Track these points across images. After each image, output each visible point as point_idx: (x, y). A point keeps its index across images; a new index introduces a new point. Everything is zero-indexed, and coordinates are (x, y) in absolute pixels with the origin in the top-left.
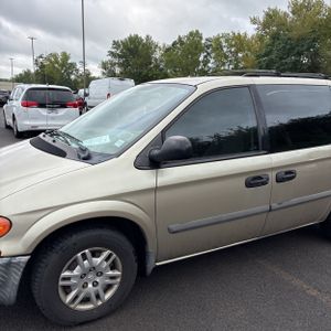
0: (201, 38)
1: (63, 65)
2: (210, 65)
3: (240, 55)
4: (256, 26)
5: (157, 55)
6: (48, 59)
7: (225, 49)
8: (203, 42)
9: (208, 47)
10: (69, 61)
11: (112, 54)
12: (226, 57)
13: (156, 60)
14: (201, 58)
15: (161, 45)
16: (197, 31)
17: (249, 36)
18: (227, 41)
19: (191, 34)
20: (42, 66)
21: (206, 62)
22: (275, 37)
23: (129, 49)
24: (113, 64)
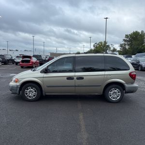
1: (104, 46)
6: (98, 44)
10: (107, 45)
11: (124, 40)
20: (97, 47)
23: (133, 38)
24: (125, 45)
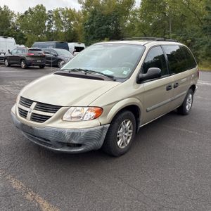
0: (45, 10)
2: (53, 29)
3: (72, 23)
4: (82, 5)
5: (14, 20)
7: (62, 19)
8: (47, 12)
9: (50, 16)
12: (63, 24)
13: (13, 23)
14: (46, 24)
15: (16, 13)
16: (42, 5)
17: (77, 11)
18: (63, 13)
19: (38, 7)
21: (50, 27)
22: (94, 13)
